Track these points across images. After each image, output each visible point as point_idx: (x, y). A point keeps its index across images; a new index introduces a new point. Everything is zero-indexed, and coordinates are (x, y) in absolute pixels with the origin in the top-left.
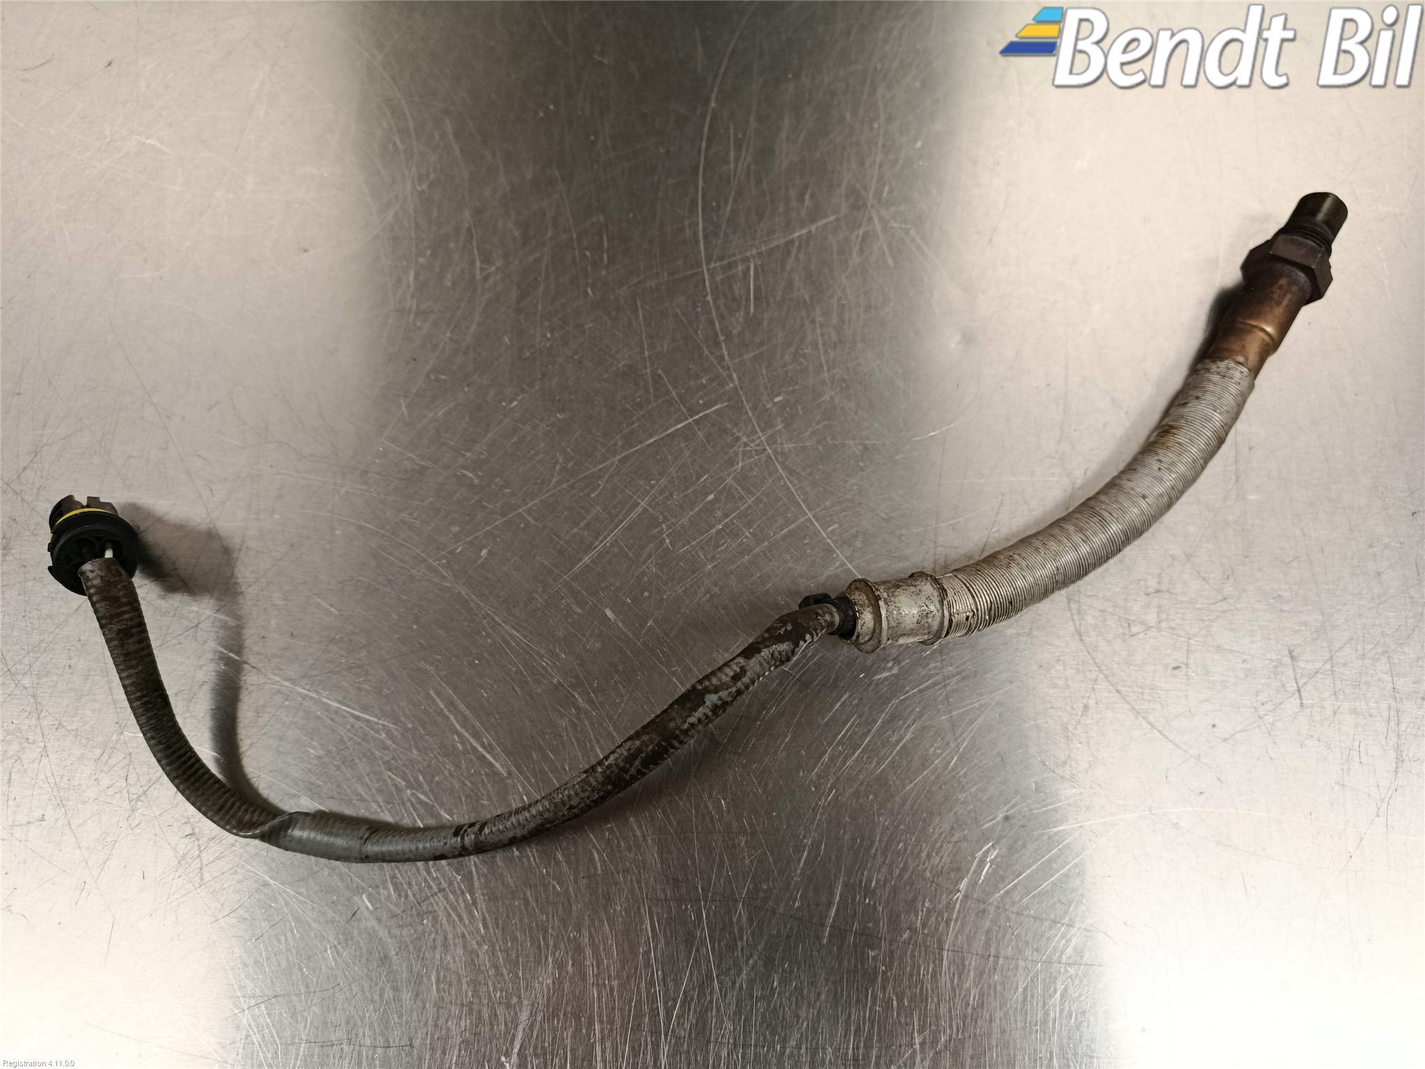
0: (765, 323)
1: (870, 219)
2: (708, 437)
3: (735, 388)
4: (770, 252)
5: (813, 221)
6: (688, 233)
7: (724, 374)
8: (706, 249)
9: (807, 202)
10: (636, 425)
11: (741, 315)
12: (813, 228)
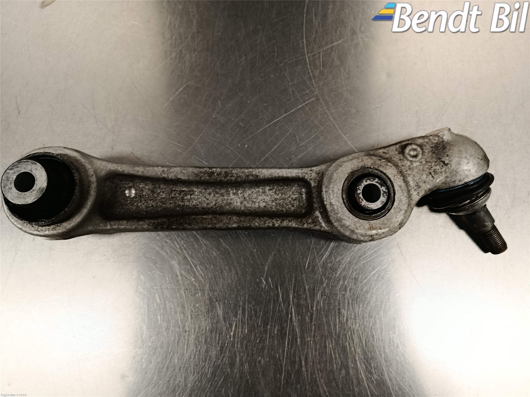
0: (326, 73)
1: (358, 38)
2: (309, 109)
3: (317, 94)
4: (327, 50)
5: (340, 39)
6: (301, 45)
7: (314, 89)
8: (307, 50)
9: (338, 33)
10: (288, 106)
11: (318, 71)
12: (340, 42)
